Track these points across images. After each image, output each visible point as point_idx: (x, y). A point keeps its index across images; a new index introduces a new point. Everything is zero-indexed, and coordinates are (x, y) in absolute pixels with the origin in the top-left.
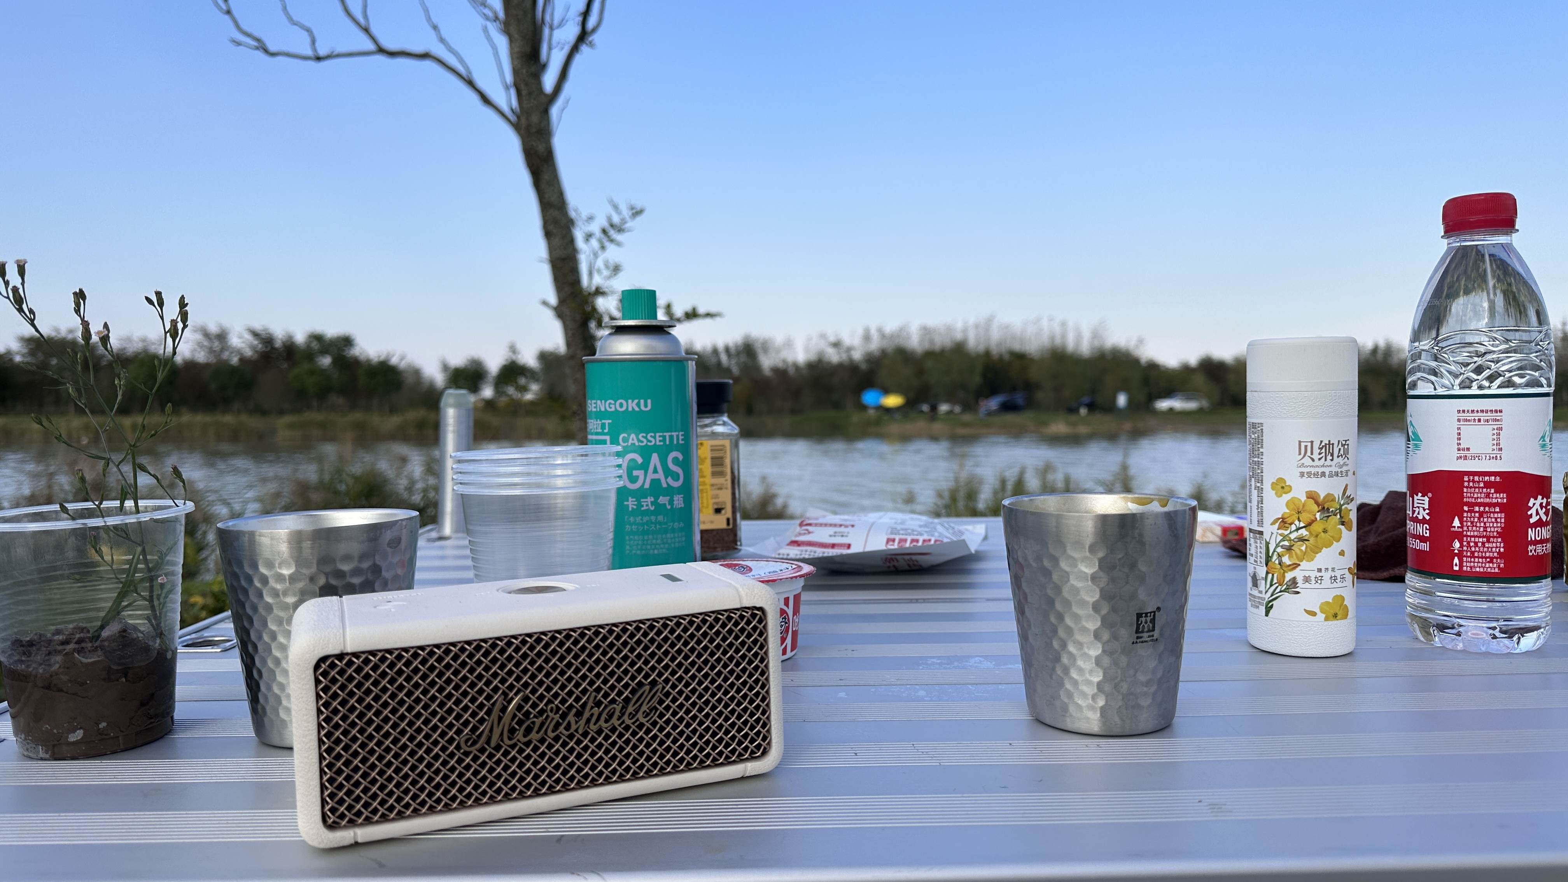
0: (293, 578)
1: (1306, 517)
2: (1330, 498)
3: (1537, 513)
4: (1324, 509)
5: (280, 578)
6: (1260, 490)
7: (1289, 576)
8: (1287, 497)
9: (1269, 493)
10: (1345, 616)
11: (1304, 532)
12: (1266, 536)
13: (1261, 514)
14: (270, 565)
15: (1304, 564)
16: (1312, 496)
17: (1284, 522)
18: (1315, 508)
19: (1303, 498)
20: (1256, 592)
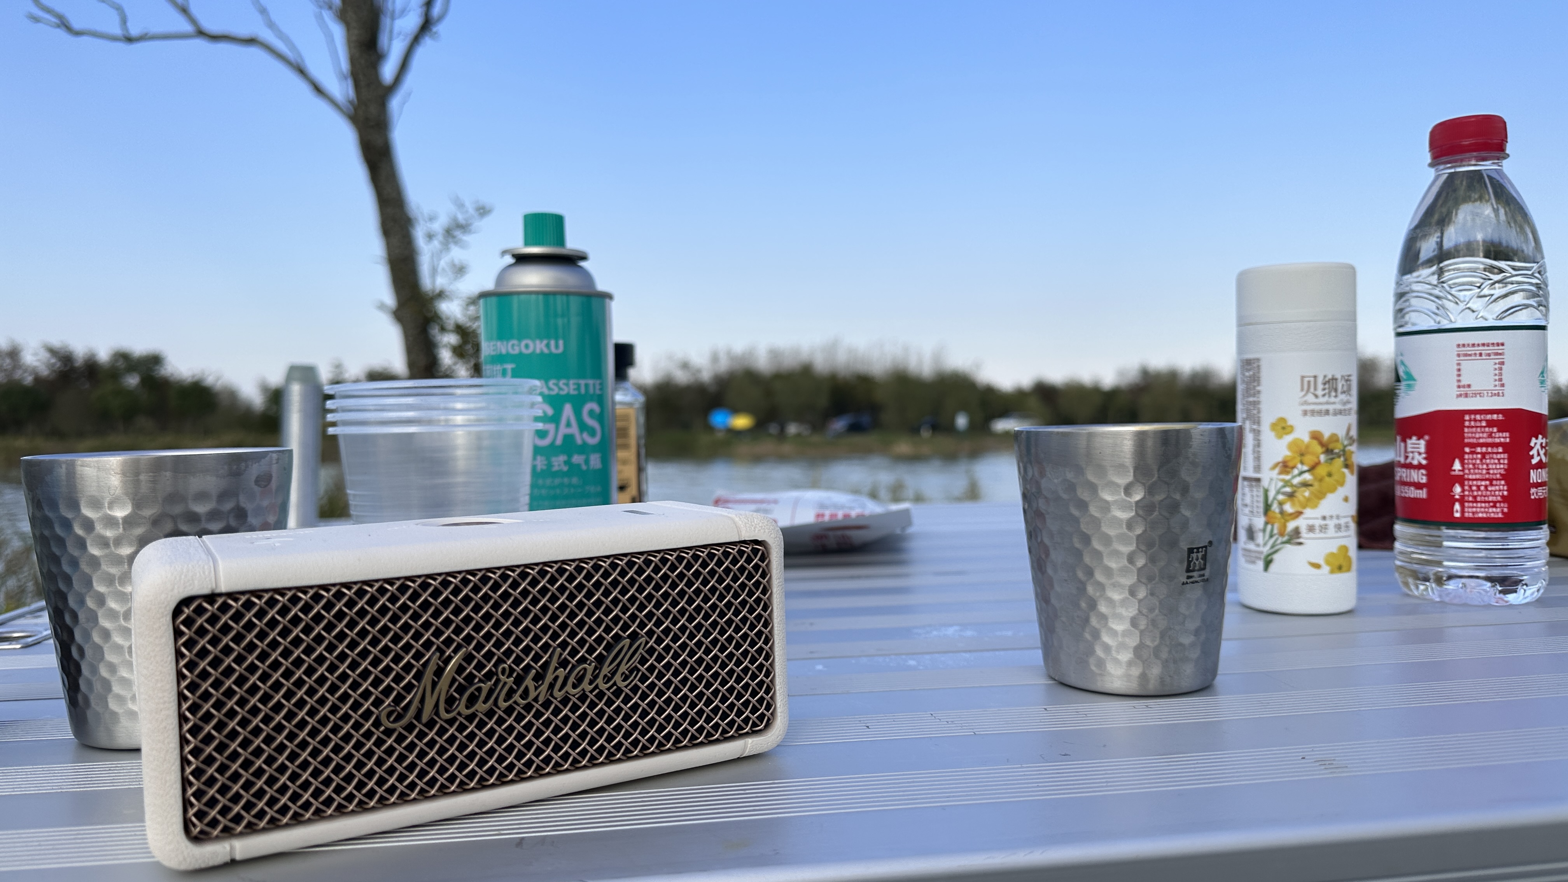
0: (128, 522)
1: (1310, 459)
2: (1334, 438)
3: (1539, 454)
4: (1328, 451)
5: (111, 522)
6: (1257, 433)
7: (1291, 525)
8: (1289, 438)
9: (1268, 435)
10: (1349, 570)
11: (1307, 477)
12: (1265, 483)
13: (1258, 458)
14: (96, 504)
15: (1308, 512)
16: (1316, 436)
17: (1285, 467)
18: (1319, 449)
19: (1306, 438)
20: (1251, 546)
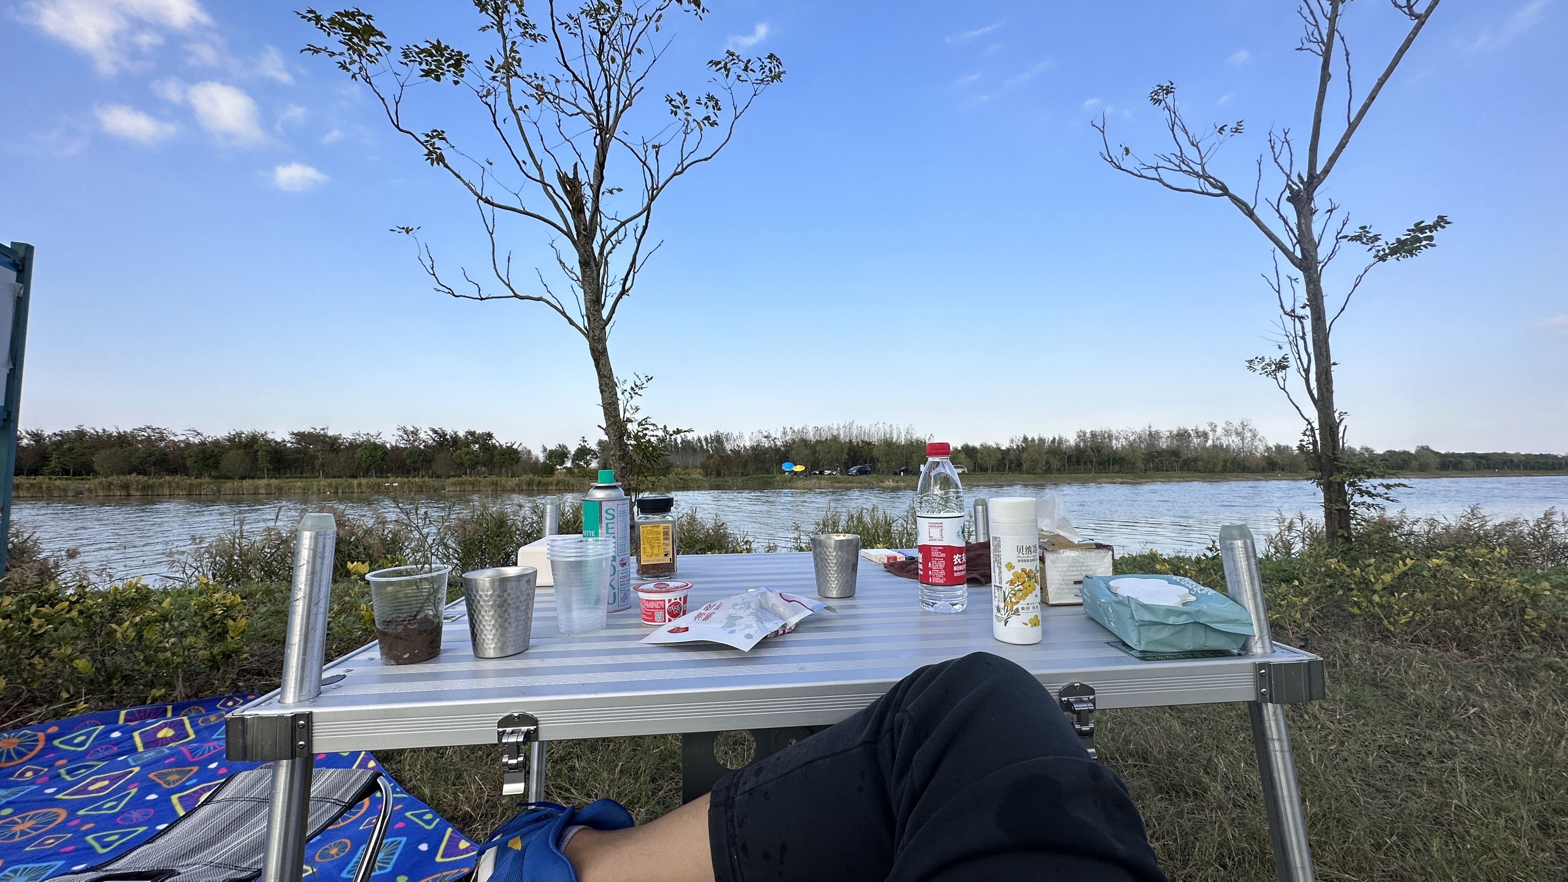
1: (1021, 580)
2: (1031, 571)
4: (1029, 577)
6: (1000, 568)
7: (1015, 607)
8: (1012, 571)
9: (1003, 569)
10: (1038, 624)
11: (1021, 587)
12: (1004, 589)
13: (1001, 578)
15: (1021, 602)
16: (1023, 570)
17: (1012, 583)
18: (1025, 575)
19: (1020, 571)
20: (999, 615)
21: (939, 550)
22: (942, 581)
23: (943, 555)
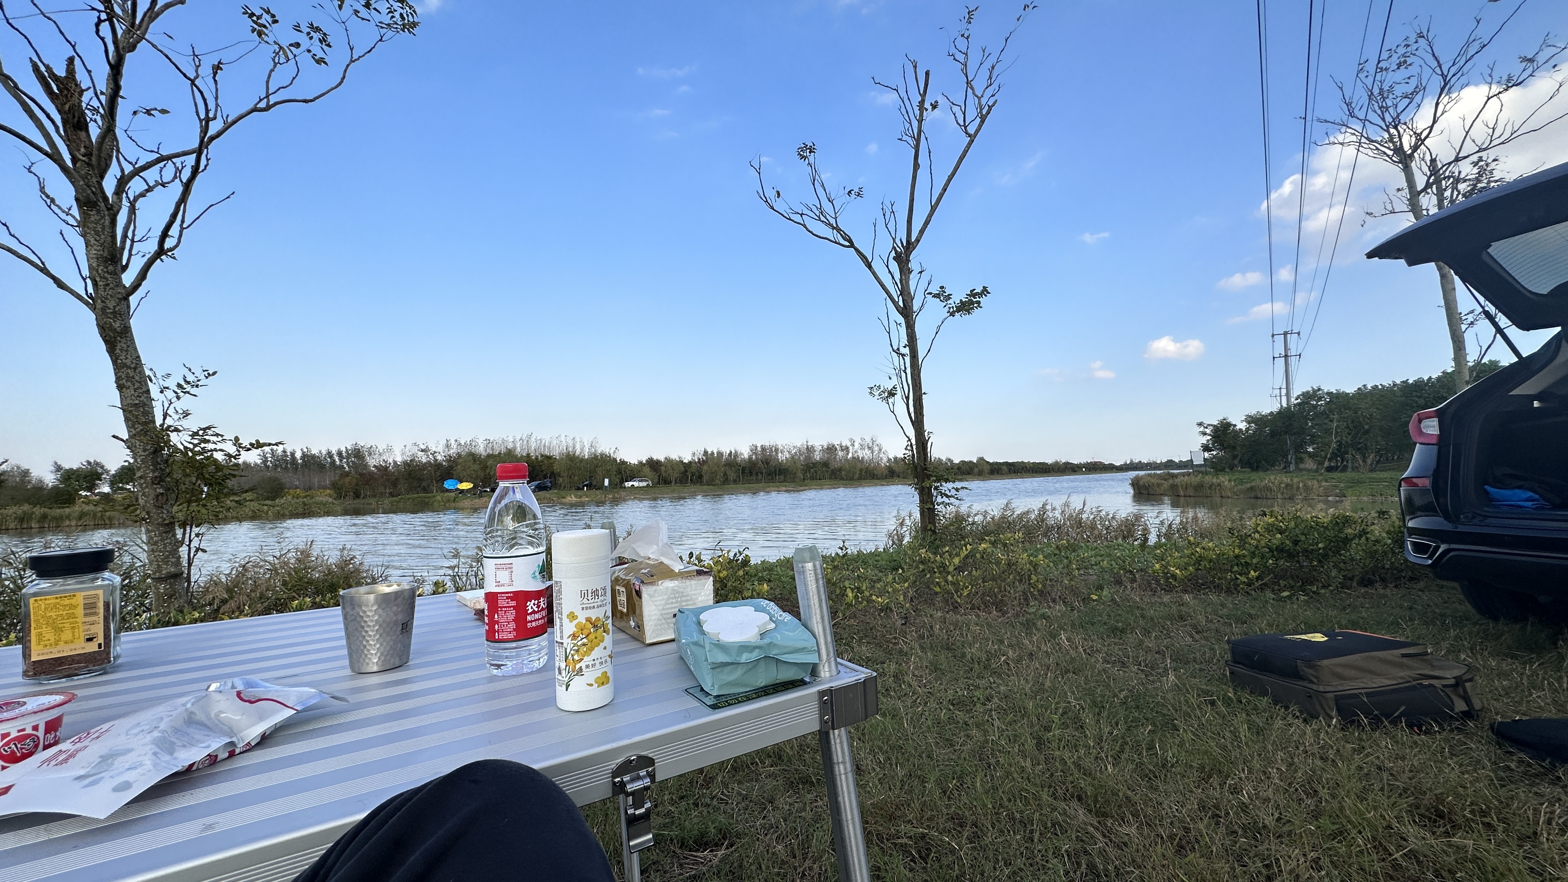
1: (586, 632)
4: (595, 626)
7: (578, 666)
8: (575, 622)
9: (566, 621)
11: (585, 640)
12: (565, 645)
13: (562, 632)
16: (588, 620)
17: (574, 636)
18: (591, 626)
19: (584, 622)
21: (508, 598)
22: (511, 636)
23: (513, 603)
